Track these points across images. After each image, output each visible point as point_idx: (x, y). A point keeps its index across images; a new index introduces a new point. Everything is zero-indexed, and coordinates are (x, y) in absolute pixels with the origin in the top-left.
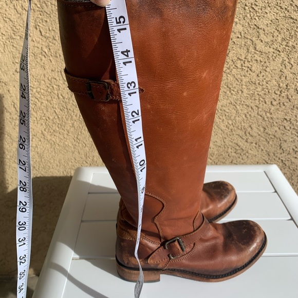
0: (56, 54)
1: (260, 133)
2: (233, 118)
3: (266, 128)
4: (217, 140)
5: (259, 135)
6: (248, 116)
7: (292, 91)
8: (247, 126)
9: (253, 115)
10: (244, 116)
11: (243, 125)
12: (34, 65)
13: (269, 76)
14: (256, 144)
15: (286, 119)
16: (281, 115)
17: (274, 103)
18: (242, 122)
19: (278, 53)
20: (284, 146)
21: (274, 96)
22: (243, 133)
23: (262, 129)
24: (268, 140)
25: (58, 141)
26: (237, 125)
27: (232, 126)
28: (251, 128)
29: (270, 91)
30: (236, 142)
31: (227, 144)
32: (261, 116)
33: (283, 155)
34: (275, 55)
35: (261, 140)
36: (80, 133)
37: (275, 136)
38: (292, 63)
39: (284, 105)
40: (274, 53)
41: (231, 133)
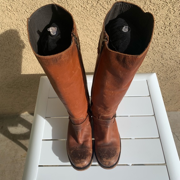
0: (17, 10)
7: (173, 27)
12: (4, 17)
13: (159, 18)
15: (167, 43)
16: (164, 40)
17: (160, 34)
19: (166, 4)
20: (164, 56)
21: (160, 30)
24: (155, 53)
29: (158, 27)
33: (163, 61)
34: (164, 5)
37: (159, 52)
38: (175, 10)
39: (167, 35)
40: (163, 4)
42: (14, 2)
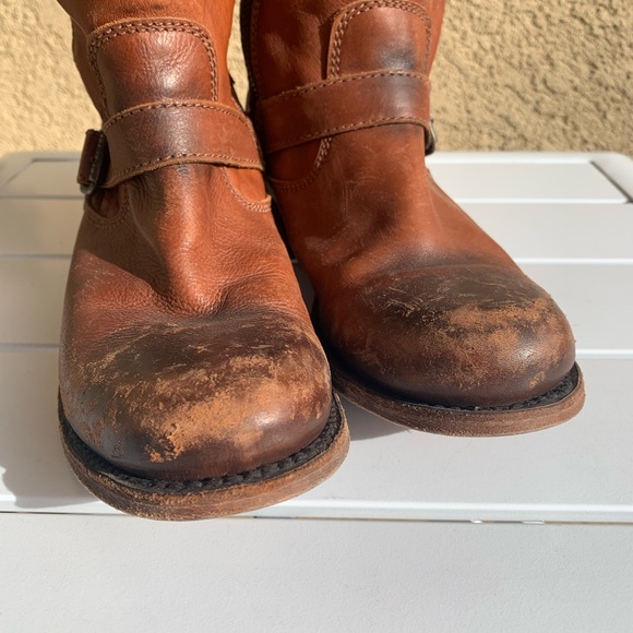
1: (577, 81)
2: (493, 25)
3: (599, 64)
4: (449, 106)
5: (575, 89)
6: (542, 21)
8: (537, 55)
9: (556, 16)
10: (528, 21)
11: (526, 51)
14: (565, 119)
18: (524, 43)
22: (527, 81)
23: (585, 69)
26: (506, 53)
27: (491, 56)
28: (552, 64)
30: (506, 113)
31: (478, 119)
32: (582, 20)
35: (580, 108)
37: (624, 93)
41: (489, 81)
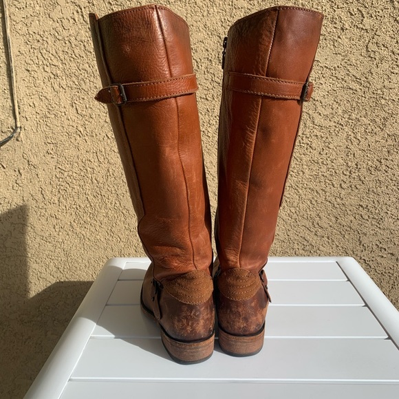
0: (92, 133)
1: (331, 223)
2: (295, 204)
3: (339, 217)
4: (280, 233)
5: (331, 226)
6: (314, 202)
7: (364, 171)
8: (314, 215)
9: (319, 201)
10: (309, 203)
11: (309, 213)
13: (334, 153)
14: (328, 238)
15: (362, 206)
16: (354, 200)
17: (343, 185)
18: (308, 210)
19: (340, 126)
20: (365, 240)
21: (342, 177)
22: (311, 224)
23: (334, 219)
24: (343, 233)
25: (88, 234)
26: (301, 214)
27: (295, 215)
28: (320, 218)
29: (337, 172)
30: (303, 236)
31: (292, 238)
32: (330, 202)
33: (364, 253)
34: (337, 129)
35: (334, 233)
36: (114, 225)
37: (351, 228)
38: (359, 138)
39: (357, 189)
40: (336, 127)
41: (295, 224)
42: (91, 120)
